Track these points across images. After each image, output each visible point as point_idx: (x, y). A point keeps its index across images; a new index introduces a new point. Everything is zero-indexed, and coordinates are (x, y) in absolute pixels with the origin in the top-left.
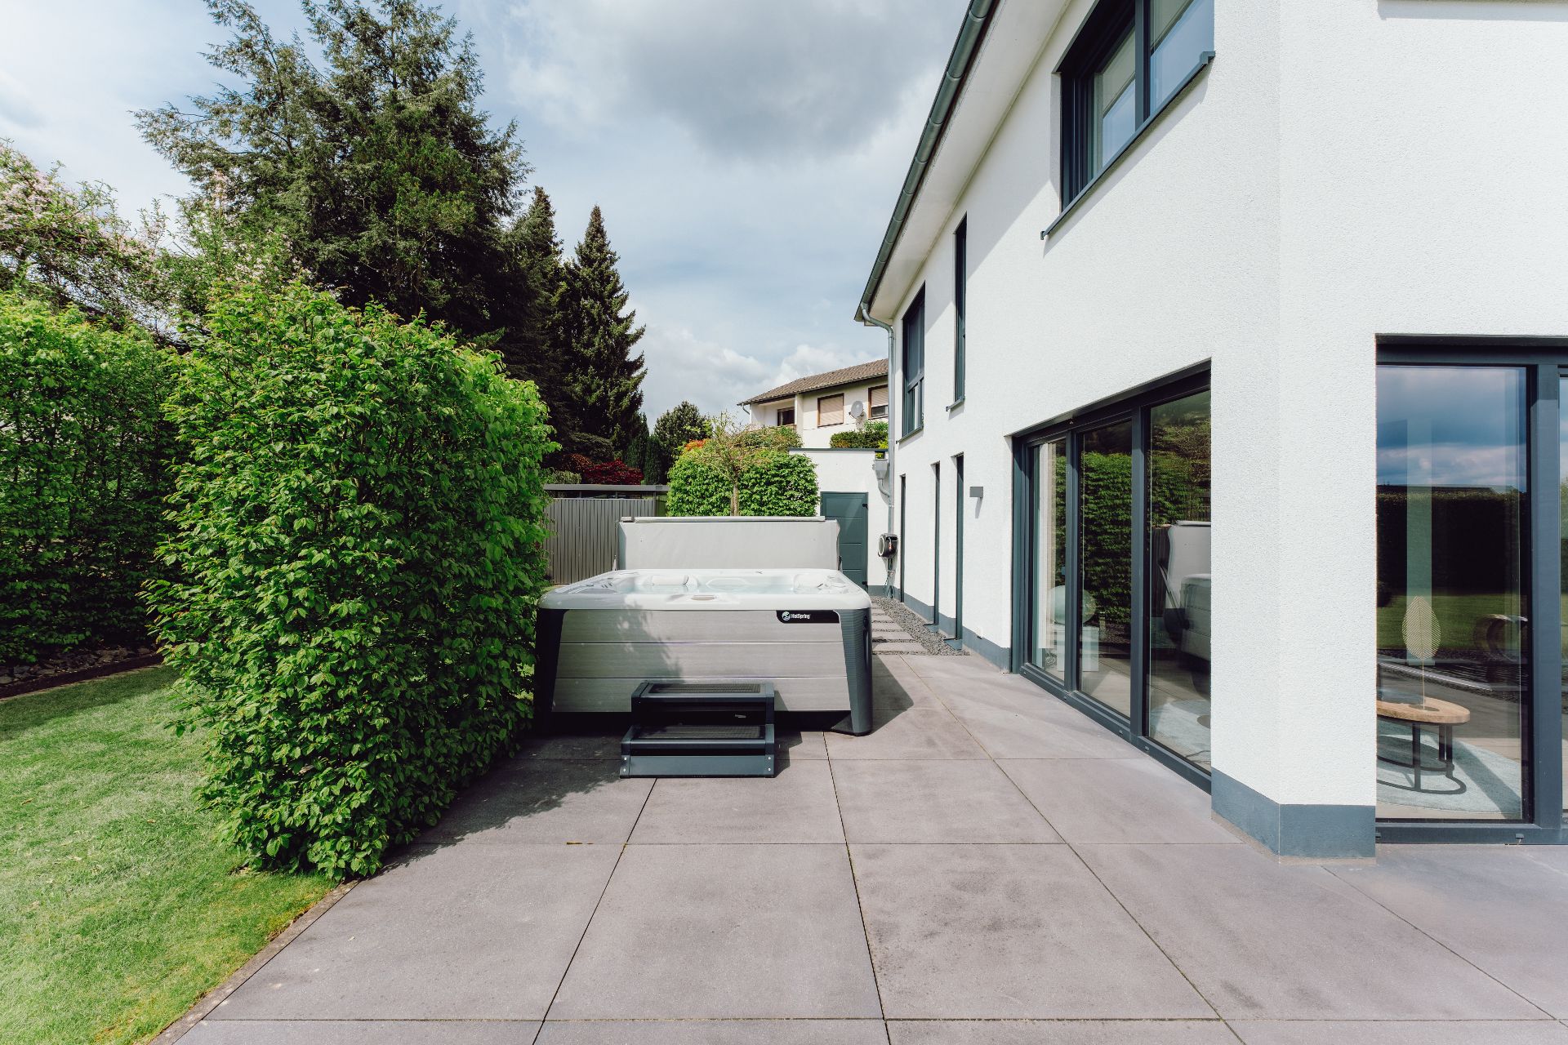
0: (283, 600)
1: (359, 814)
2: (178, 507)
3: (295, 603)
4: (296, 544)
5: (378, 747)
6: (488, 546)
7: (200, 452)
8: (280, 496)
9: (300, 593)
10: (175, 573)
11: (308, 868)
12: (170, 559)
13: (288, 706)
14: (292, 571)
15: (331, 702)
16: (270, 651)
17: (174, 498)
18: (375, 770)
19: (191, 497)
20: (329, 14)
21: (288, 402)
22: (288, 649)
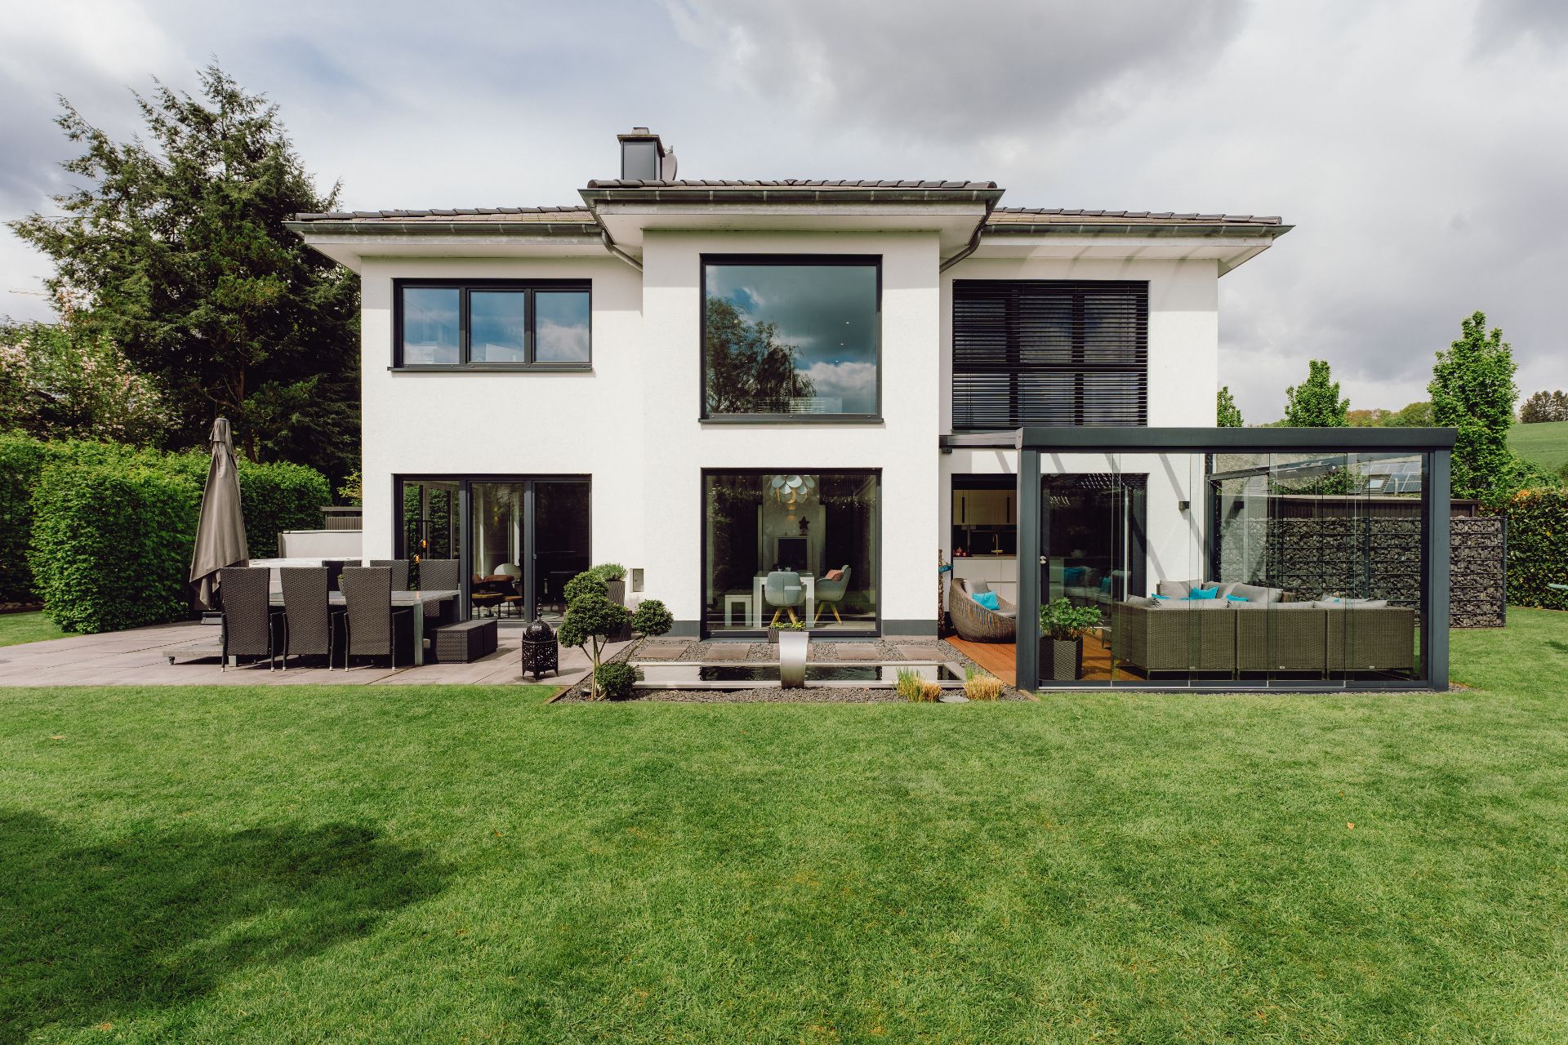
0: (64, 555)
1: (90, 615)
2: (35, 530)
3: (68, 556)
4: (68, 540)
5: (96, 598)
6: (147, 542)
7: (41, 514)
8: (63, 525)
9: (69, 553)
10: (35, 549)
11: (76, 631)
12: (33, 545)
13: (67, 585)
14: (67, 547)
15: (79, 584)
16: (62, 570)
17: (33, 528)
18: (94, 605)
19: (39, 527)
20: (165, 111)
21: (64, 501)
22: (67, 569)
